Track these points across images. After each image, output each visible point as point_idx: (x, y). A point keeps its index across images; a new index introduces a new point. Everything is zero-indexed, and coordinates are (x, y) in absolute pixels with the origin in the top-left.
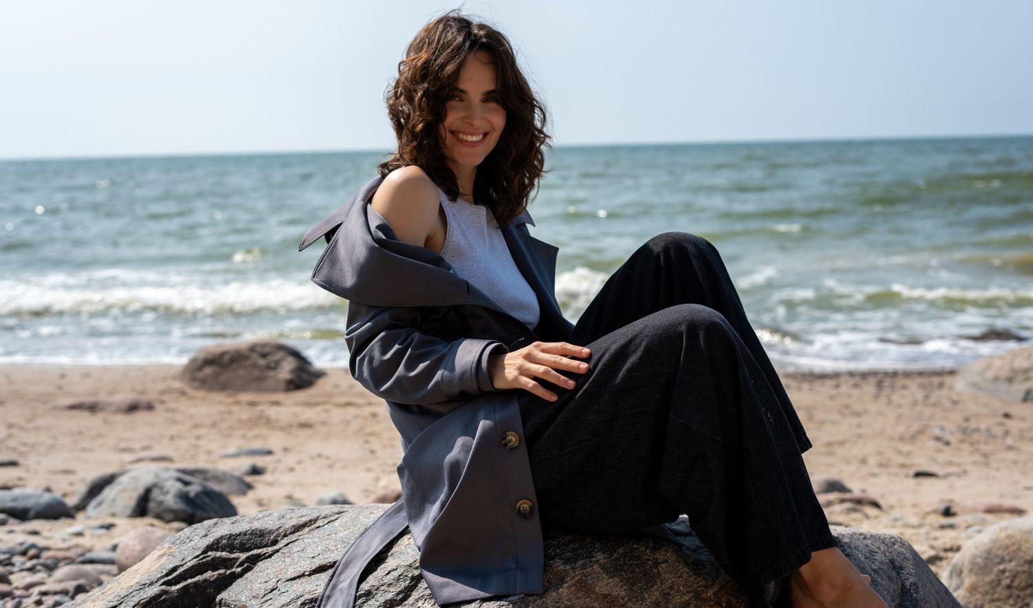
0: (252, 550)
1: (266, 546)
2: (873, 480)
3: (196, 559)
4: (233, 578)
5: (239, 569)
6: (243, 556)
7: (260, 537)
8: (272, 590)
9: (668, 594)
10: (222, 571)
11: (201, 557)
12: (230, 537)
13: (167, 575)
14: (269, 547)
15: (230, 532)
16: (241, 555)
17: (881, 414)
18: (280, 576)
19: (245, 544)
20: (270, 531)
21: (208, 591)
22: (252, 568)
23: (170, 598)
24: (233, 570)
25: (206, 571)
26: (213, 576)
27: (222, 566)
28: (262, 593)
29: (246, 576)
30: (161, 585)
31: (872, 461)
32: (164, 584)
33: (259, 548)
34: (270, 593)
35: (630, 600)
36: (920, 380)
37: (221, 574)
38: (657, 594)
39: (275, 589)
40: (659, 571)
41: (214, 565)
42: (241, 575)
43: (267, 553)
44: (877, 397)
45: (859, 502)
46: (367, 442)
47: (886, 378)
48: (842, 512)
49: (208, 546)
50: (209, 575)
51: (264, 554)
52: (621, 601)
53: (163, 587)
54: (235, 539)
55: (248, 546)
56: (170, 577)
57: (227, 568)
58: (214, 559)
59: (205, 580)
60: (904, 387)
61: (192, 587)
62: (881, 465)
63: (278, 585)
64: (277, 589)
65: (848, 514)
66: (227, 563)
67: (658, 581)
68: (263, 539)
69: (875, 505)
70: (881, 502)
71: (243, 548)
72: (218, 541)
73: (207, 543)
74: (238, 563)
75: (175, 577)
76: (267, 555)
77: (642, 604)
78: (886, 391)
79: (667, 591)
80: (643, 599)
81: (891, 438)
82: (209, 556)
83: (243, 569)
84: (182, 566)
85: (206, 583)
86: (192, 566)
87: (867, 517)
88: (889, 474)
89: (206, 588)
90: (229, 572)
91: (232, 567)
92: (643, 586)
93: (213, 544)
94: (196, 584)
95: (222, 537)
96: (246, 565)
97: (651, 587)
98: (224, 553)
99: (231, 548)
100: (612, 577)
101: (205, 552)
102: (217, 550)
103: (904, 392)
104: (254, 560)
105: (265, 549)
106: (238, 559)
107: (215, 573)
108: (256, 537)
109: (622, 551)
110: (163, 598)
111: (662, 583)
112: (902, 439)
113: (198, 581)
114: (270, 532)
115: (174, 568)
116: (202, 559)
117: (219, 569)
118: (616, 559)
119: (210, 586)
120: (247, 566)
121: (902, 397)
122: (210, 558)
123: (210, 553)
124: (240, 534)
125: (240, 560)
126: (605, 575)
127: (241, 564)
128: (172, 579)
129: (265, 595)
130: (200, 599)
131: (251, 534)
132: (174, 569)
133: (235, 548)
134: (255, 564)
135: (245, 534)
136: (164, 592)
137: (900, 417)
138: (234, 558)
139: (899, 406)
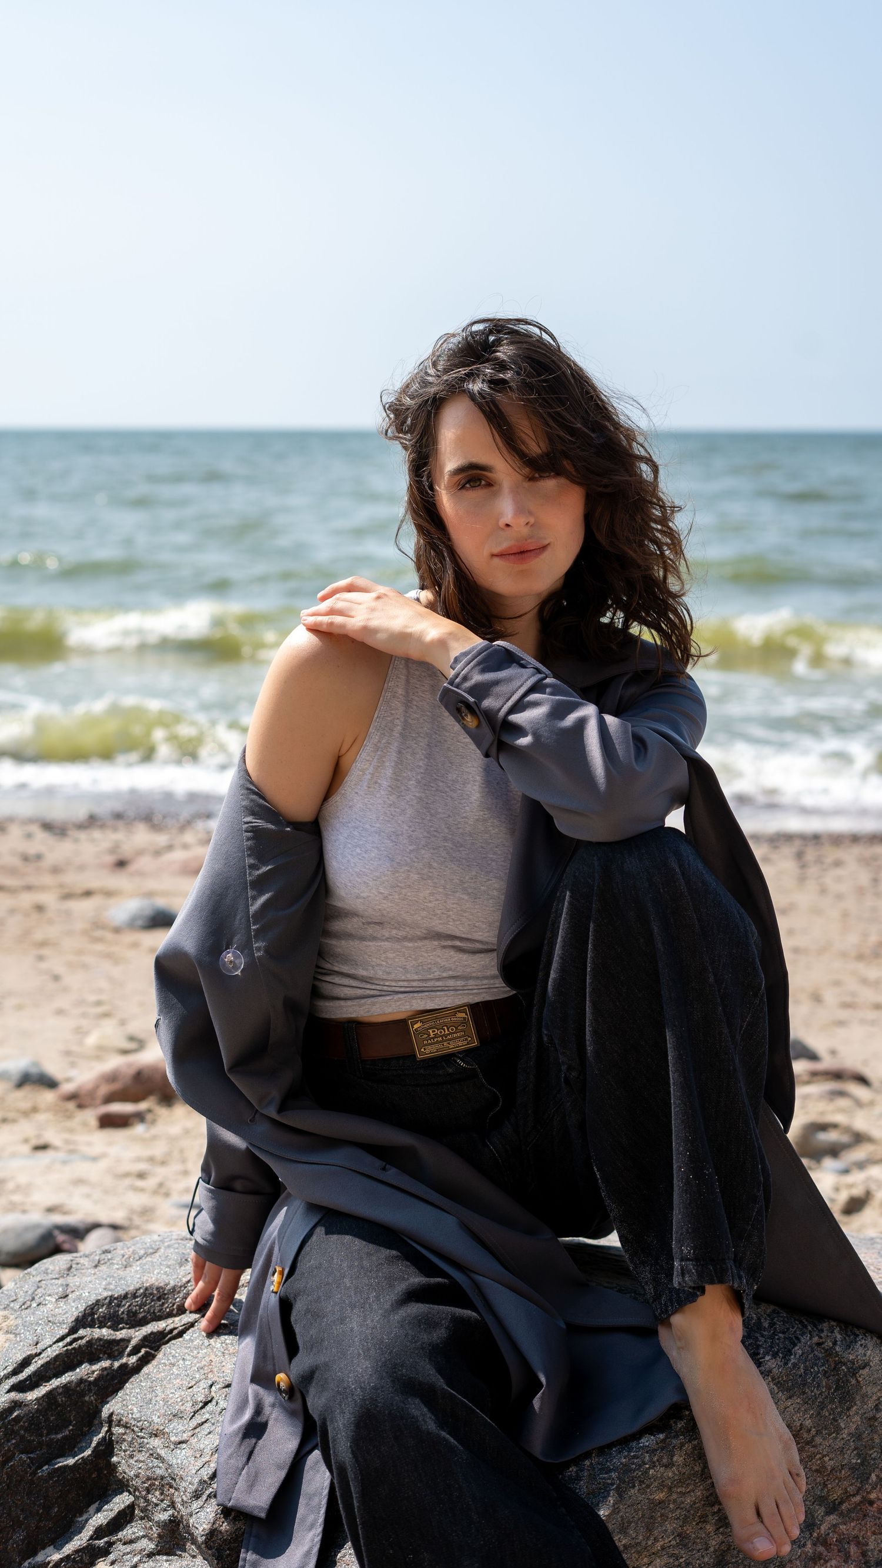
0: (147, 1323)
1: (170, 1315)
2: (841, 1032)
3: (61, 1344)
4: (125, 1374)
5: (133, 1359)
6: (137, 1335)
7: (159, 1299)
8: (206, 1404)
9: (874, 1418)
10: (105, 1364)
11: (68, 1339)
12: (110, 1303)
13: (15, 1372)
14: (175, 1316)
15: (110, 1293)
16: (131, 1331)
17: (816, 911)
18: (210, 1375)
19: (135, 1314)
20: (174, 1288)
21: (87, 1398)
22: (154, 1357)
23: (26, 1415)
24: (124, 1360)
25: (80, 1364)
26: (93, 1372)
27: (105, 1353)
28: (188, 1408)
29: (145, 1370)
30: (9, 1391)
31: (830, 996)
32: (14, 1388)
33: (159, 1318)
34: (202, 1408)
35: (818, 1432)
36: (857, 850)
37: (106, 1368)
38: (857, 1418)
39: (210, 1401)
40: (858, 1382)
41: (91, 1352)
42: (137, 1369)
43: (175, 1328)
44: (802, 879)
45: (837, 1075)
46: (41, 958)
47: (806, 845)
48: (821, 1097)
49: (77, 1320)
50: (86, 1371)
51: (171, 1331)
52: (805, 1435)
53: (13, 1395)
54: (119, 1306)
55: (141, 1316)
56: (22, 1376)
57: (113, 1357)
58: (90, 1343)
59: (81, 1381)
60: (838, 864)
61: (60, 1394)
62: (846, 1006)
63: (213, 1394)
64: (214, 1402)
65: (831, 1100)
66: (112, 1349)
67: (858, 1397)
68: (163, 1304)
69: (862, 1080)
70: (868, 1072)
71: (136, 1322)
72: (92, 1309)
73: (76, 1314)
74: (129, 1349)
75: (30, 1376)
76: (175, 1332)
77: (836, 1438)
78: (813, 871)
79: (871, 1414)
80: (838, 1430)
81: (844, 955)
82: (82, 1338)
83: (140, 1359)
84: (38, 1355)
85: (82, 1385)
86: (57, 1356)
87: (859, 1104)
88: (863, 1022)
89: (82, 1394)
90: (116, 1364)
91: (121, 1355)
92: (836, 1407)
93: (85, 1315)
94: (66, 1387)
95: (98, 1303)
96: (143, 1351)
97: (848, 1409)
98: (105, 1331)
99: (114, 1321)
100: (790, 1397)
101: (73, 1330)
102: (92, 1326)
103: (839, 872)
104: (156, 1342)
105: (170, 1321)
106: (126, 1341)
107: (95, 1367)
108: (152, 1300)
109: (800, 1352)
110: (15, 1414)
111: (864, 1403)
112: (860, 957)
113: (70, 1382)
114: (174, 1290)
115: (24, 1359)
116: (71, 1343)
117: (98, 1360)
118: (795, 1365)
119: (90, 1390)
120: (146, 1352)
121: (839, 879)
122: (84, 1341)
123: (81, 1332)
124: (125, 1296)
125: (133, 1342)
126: (780, 1394)
127: (136, 1350)
128: (26, 1380)
129: (195, 1413)
130: (74, 1413)
131: (144, 1295)
132: (26, 1362)
133: (121, 1321)
134: (157, 1349)
135: (134, 1296)
136: (16, 1405)
137: (845, 915)
138: (122, 1340)
139: (839, 897)
